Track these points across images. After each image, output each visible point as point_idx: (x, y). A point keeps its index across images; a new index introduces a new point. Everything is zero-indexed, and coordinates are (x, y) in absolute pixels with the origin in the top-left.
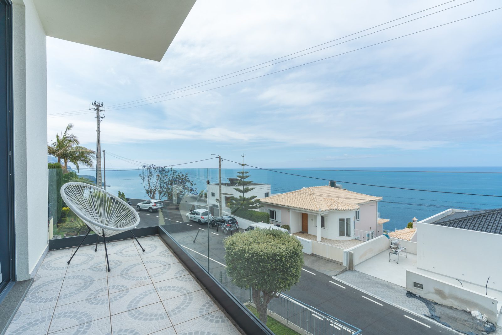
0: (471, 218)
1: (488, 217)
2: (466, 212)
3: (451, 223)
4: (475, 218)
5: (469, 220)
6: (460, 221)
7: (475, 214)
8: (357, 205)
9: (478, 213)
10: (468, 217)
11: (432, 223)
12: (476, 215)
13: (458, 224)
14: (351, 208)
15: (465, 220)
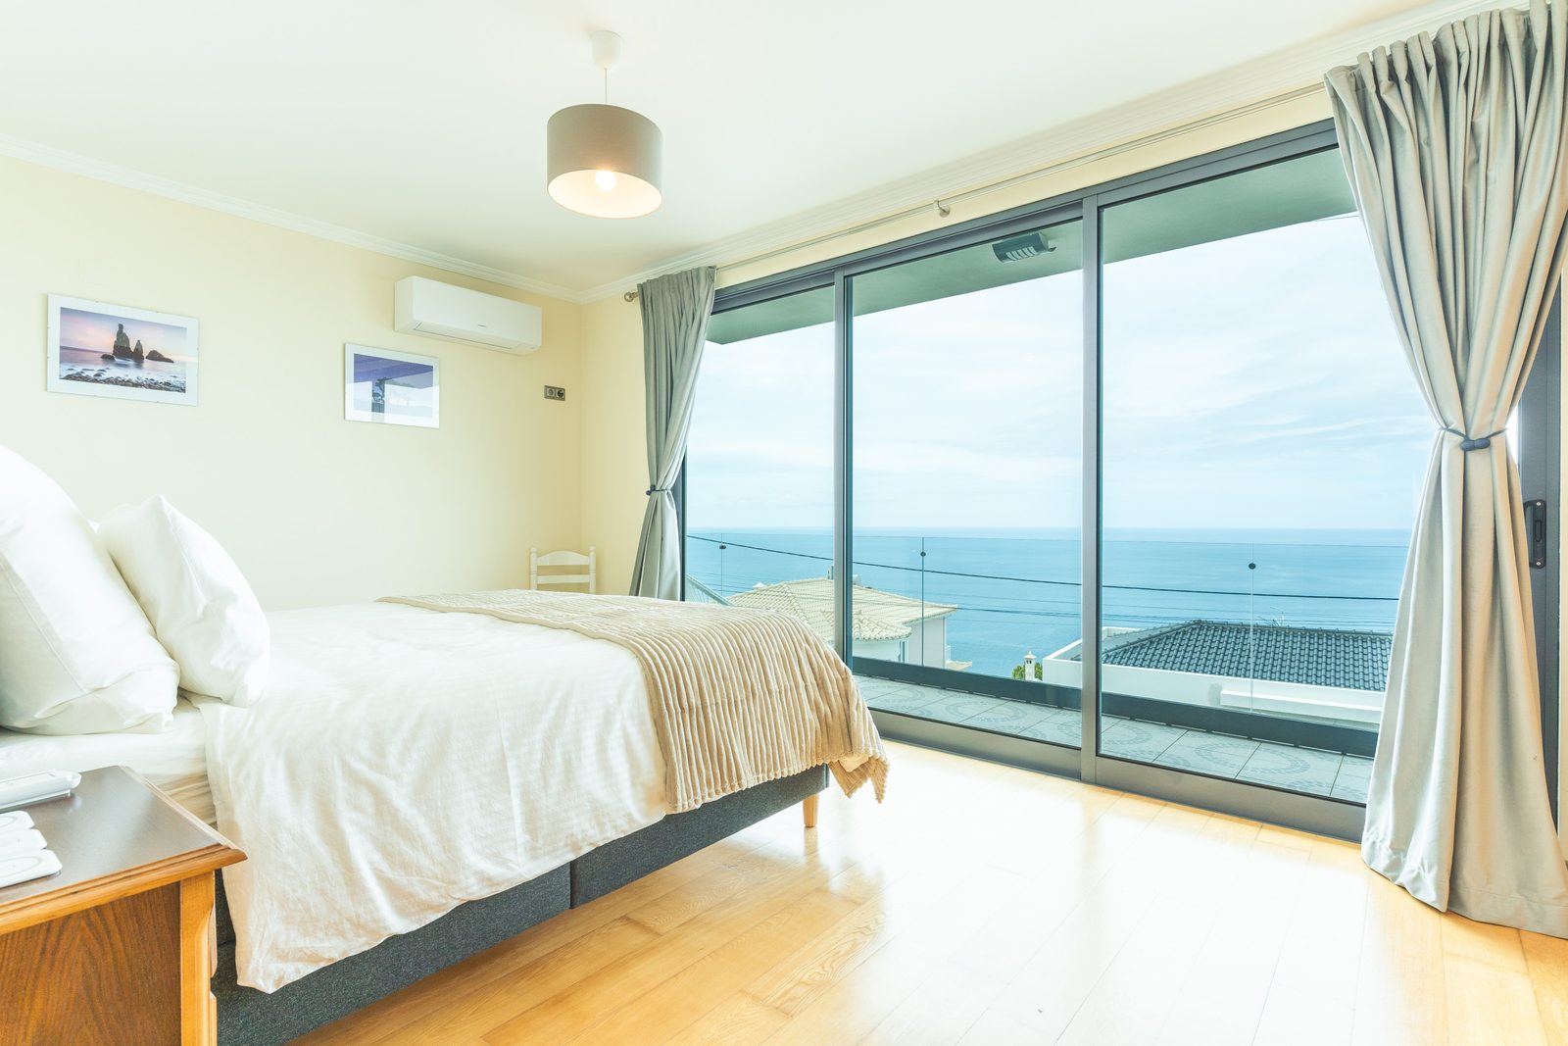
0: (1144, 643)
1: (1175, 639)
2: (1134, 632)
3: (1108, 657)
4: (1152, 643)
5: (1142, 648)
6: (1125, 652)
7: (1153, 634)
8: (903, 626)
9: (1158, 632)
10: (1140, 641)
11: (1072, 659)
12: (1153, 637)
13: (1122, 658)
14: (892, 634)
15: (1134, 648)
